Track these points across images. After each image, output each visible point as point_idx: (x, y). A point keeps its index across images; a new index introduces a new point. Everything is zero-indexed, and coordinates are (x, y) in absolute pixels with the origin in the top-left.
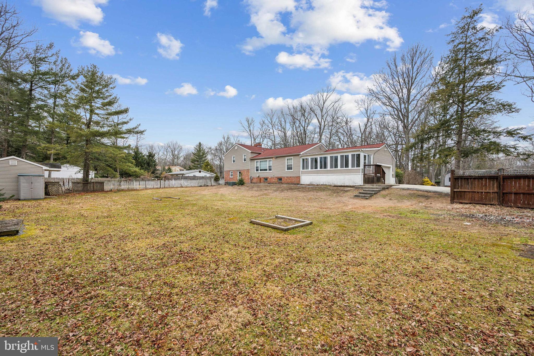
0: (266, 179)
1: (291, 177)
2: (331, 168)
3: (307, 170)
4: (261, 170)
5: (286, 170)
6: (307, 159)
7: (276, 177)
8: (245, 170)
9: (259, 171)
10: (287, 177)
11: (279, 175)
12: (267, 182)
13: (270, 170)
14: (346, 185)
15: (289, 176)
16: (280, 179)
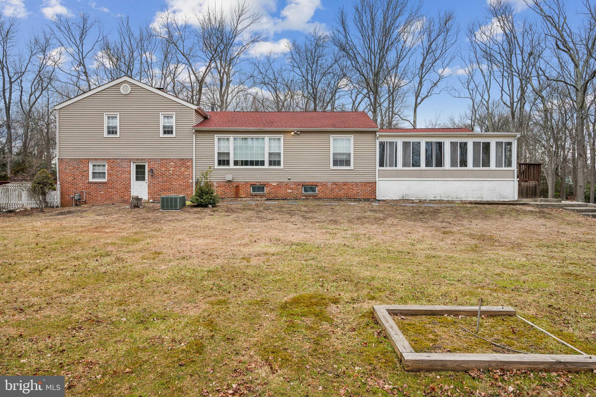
0: (258, 188)
1: (345, 184)
2: (452, 166)
3: (394, 168)
4: (236, 163)
5: (332, 167)
6: (391, 143)
7: (298, 184)
8: (172, 160)
9: (232, 166)
10: (334, 183)
11: (308, 179)
12: (261, 196)
13: (274, 163)
14: (485, 199)
15: (341, 179)
16: (310, 187)
